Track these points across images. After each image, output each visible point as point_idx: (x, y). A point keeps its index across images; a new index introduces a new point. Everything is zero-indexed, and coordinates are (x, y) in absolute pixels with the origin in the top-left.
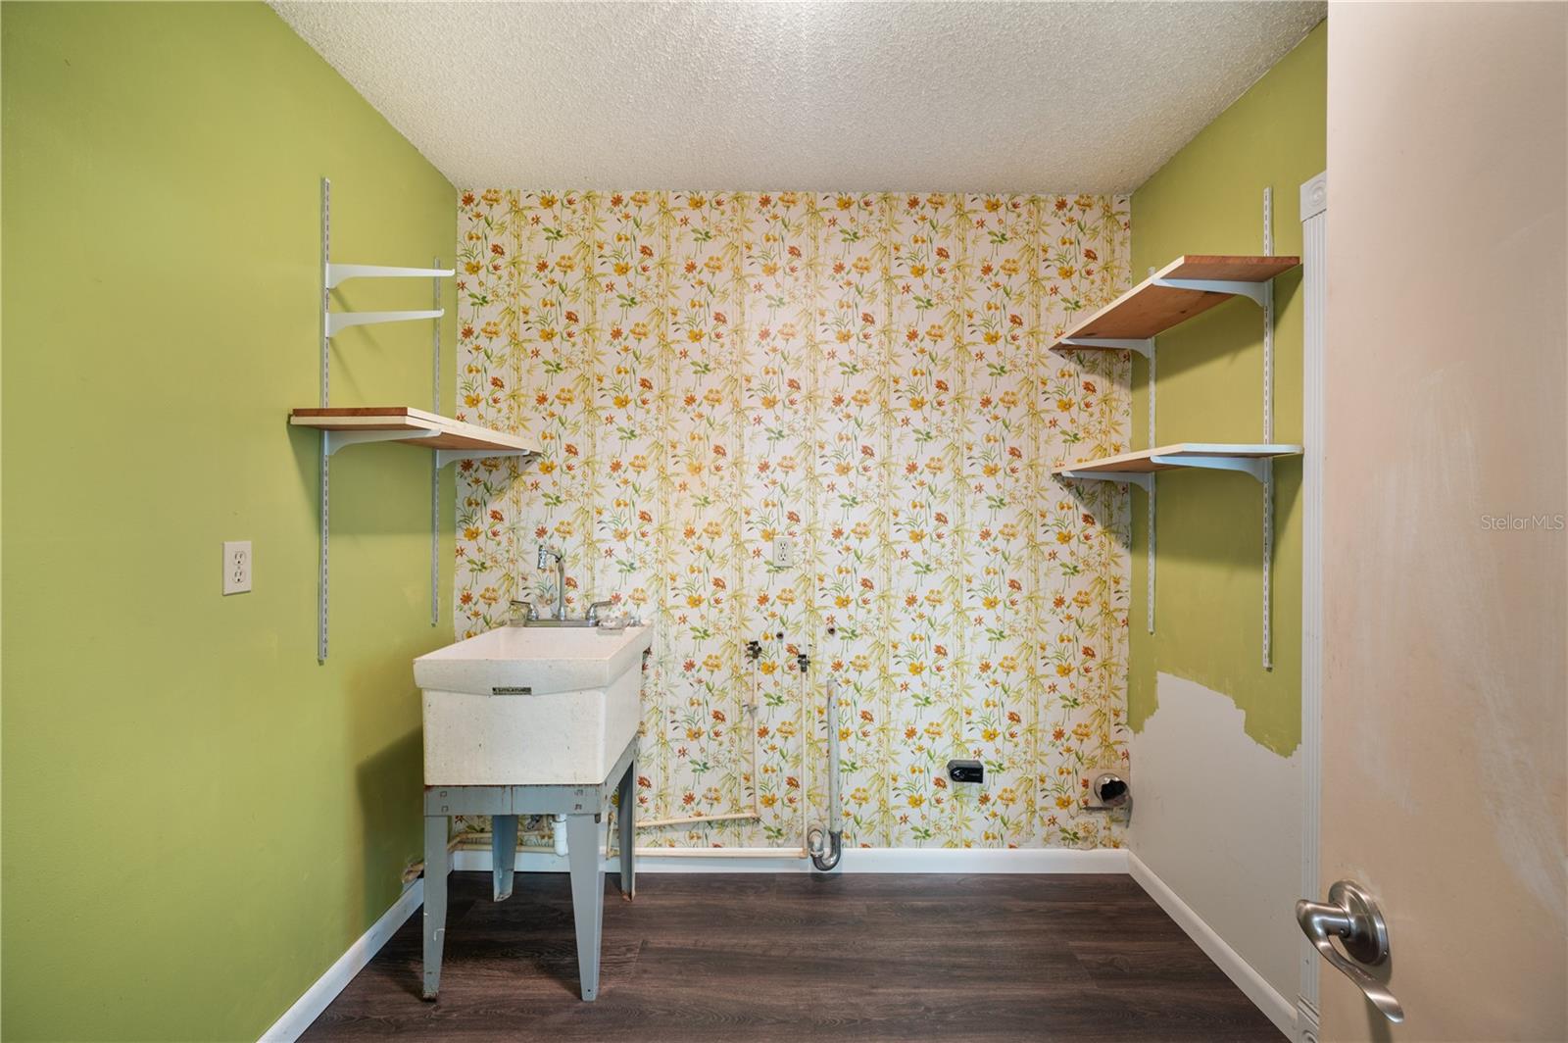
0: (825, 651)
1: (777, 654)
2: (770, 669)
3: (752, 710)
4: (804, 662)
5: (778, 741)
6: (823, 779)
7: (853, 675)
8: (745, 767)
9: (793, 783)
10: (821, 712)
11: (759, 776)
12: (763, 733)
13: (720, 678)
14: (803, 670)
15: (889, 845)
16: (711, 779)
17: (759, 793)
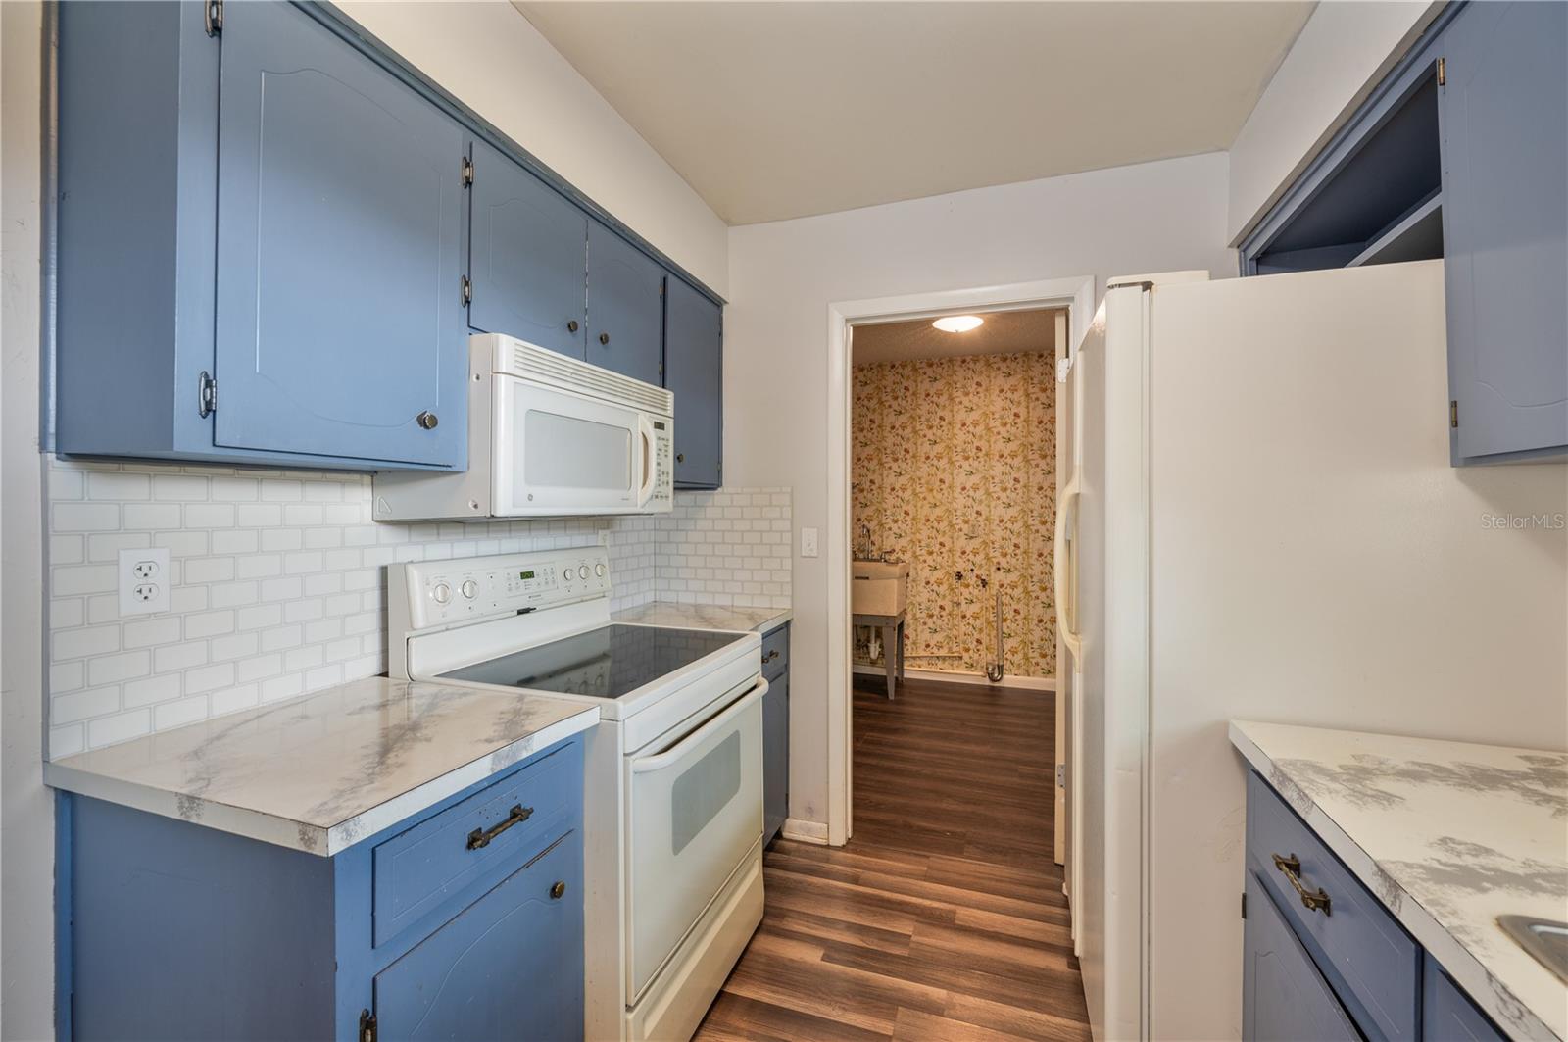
0: (996, 578)
1: (971, 579)
2: (968, 586)
3: (959, 604)
4: (984, 583)
5: (971, 621)
6: (994, 641)
7: (1009, 591)
8: (955, 633)
9: (979, 641)
10: (993, 608)
11: (962, 638)
12: (964, 617)
13: (943, 589)
14: (984, 586)
15: (1029, 675)
16: (938, 637)
17: (962, 645)
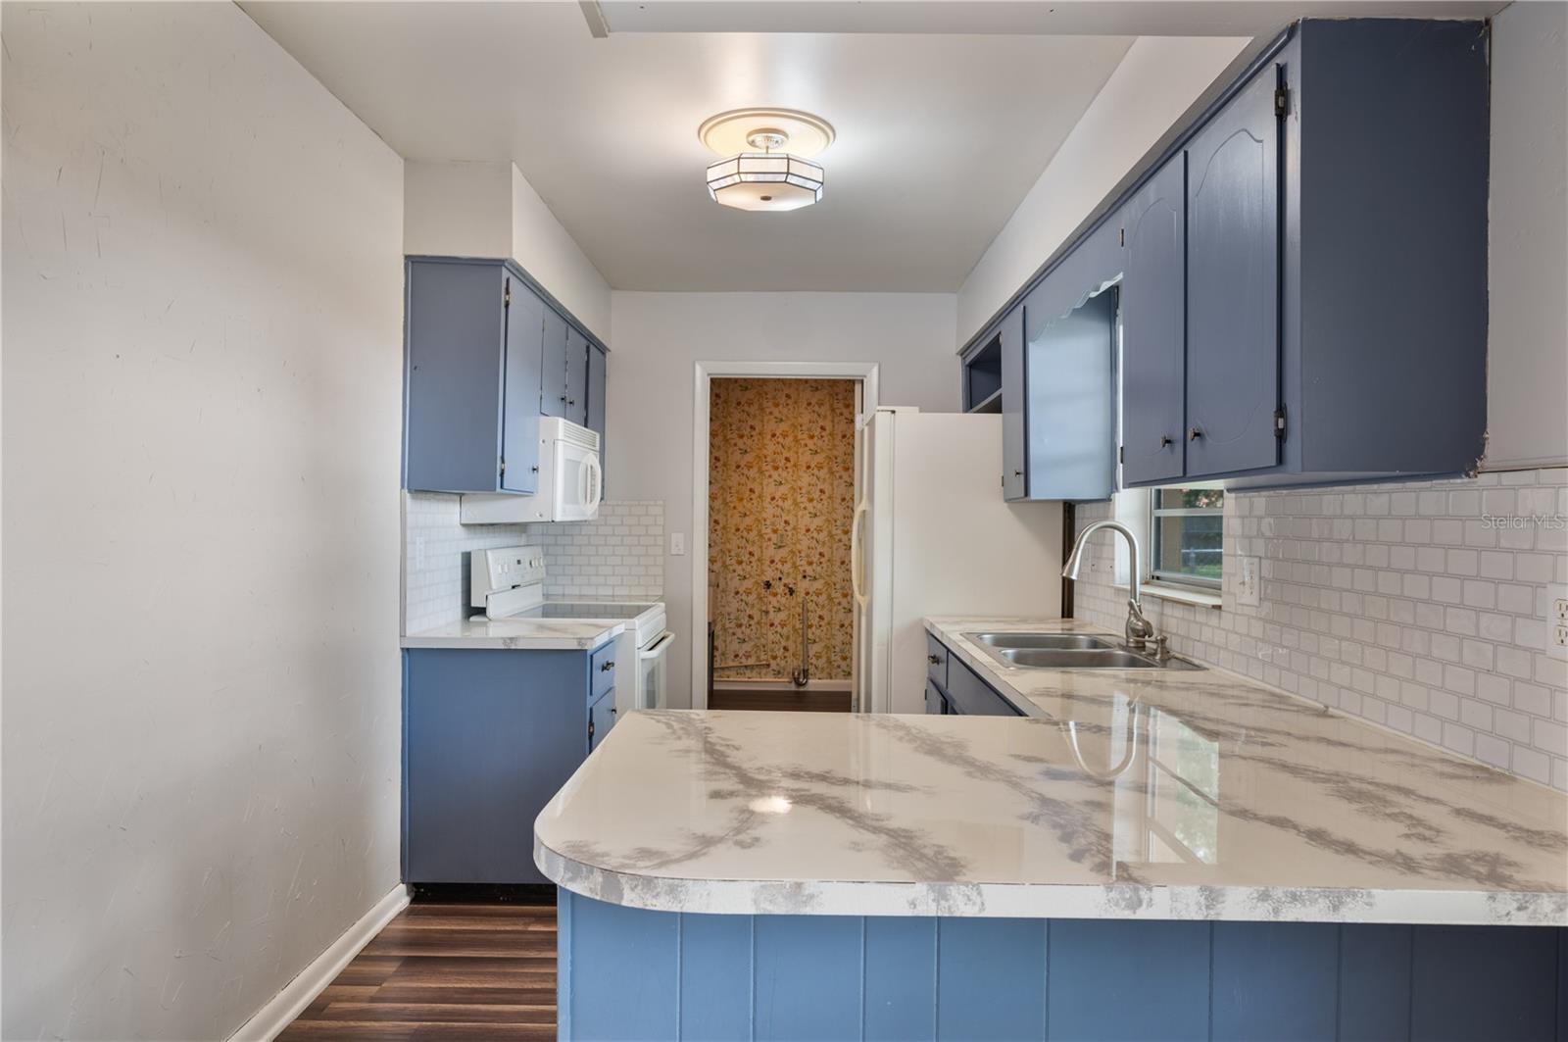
0: (802, 586)
1: (779, 588)
2: (775, 595)
3: (767, 612)
4: (791, 592)
5: (779, 629)
6: (800, 647)
7: (814, 598)
8: (763, 641)
9: (786, 649)
10: (799, 615)
11: (770, 646)
12: (772, 625)
13: (751, 599)
14: (791, 594)
15: (831, 678)
16: (747, 646)
17: (770, 653)
